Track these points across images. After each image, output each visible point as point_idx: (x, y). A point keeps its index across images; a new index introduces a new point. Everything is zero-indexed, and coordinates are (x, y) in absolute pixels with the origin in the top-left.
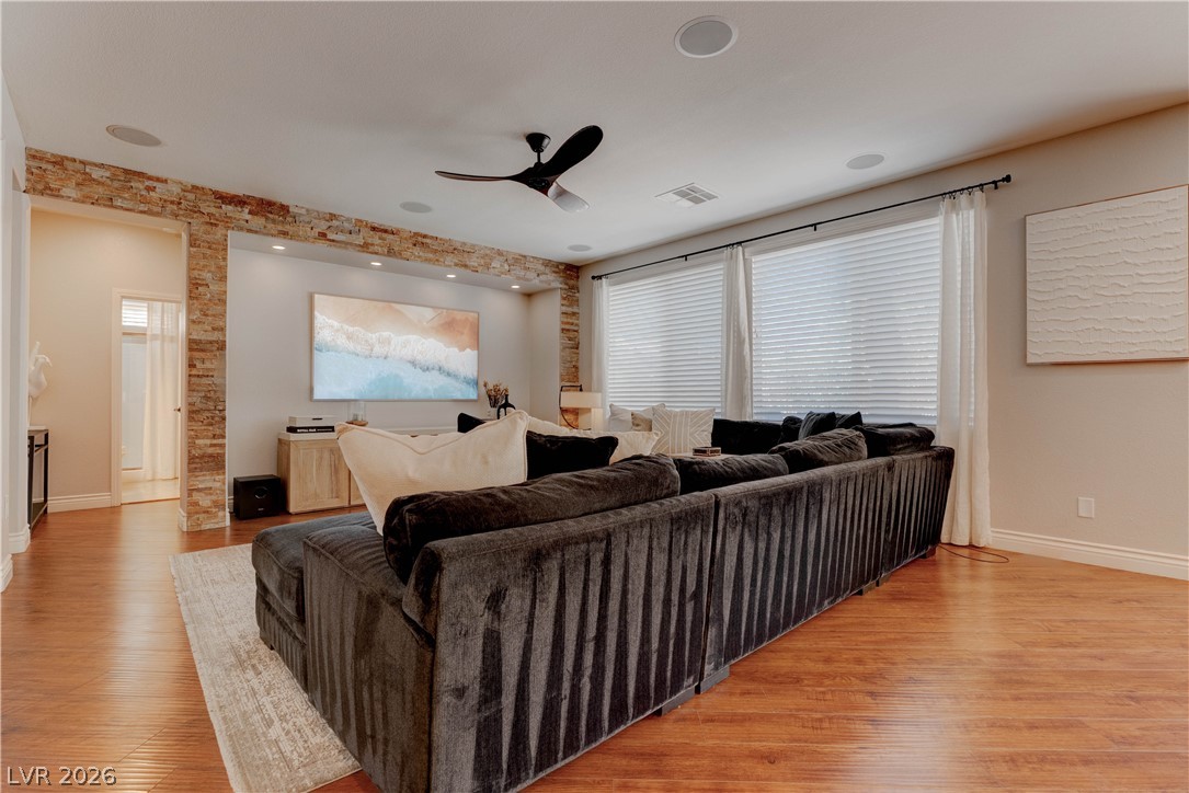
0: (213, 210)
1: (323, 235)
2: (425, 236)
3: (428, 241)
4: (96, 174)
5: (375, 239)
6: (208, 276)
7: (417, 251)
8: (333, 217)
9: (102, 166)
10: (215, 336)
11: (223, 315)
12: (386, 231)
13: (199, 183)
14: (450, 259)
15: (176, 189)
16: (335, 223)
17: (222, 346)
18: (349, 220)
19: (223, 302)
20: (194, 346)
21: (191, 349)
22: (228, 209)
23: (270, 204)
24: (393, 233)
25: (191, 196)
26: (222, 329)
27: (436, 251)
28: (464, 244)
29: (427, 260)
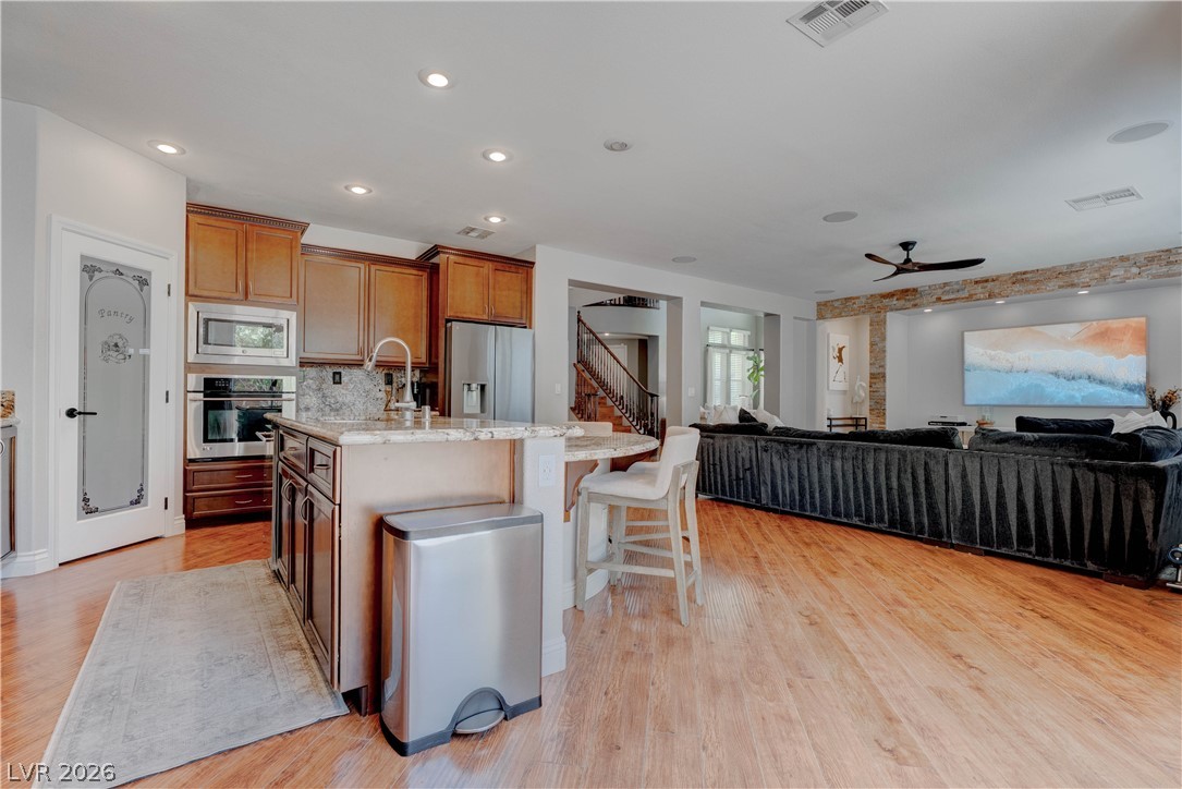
0: (880, 305)
1: (939, 299)
2: (1025, 273)
3: (1028, 276)
4: (836, 304)
5: (979, 289)
6: (877, 339)
7: (1017, 287)
8: (945, 284)
9: (837, 300)
10: (881, 370)
11: (884, 358)
12: (987, 281)
13: (873, 293)
14: (1052, 284)
15: (864, 300)
16: (947, 288)
17: (884, 376)
18: (957, 283)
19: (884, 351)
20: (873, 376)
21: (871, 378)
22: (886, 301)
23: (907, 291)
24: (993, 280)
25: (870, 301)
26: (883, 366)
27: (1037, 281)
28: (1072, 265)
29: (1027, 292)
